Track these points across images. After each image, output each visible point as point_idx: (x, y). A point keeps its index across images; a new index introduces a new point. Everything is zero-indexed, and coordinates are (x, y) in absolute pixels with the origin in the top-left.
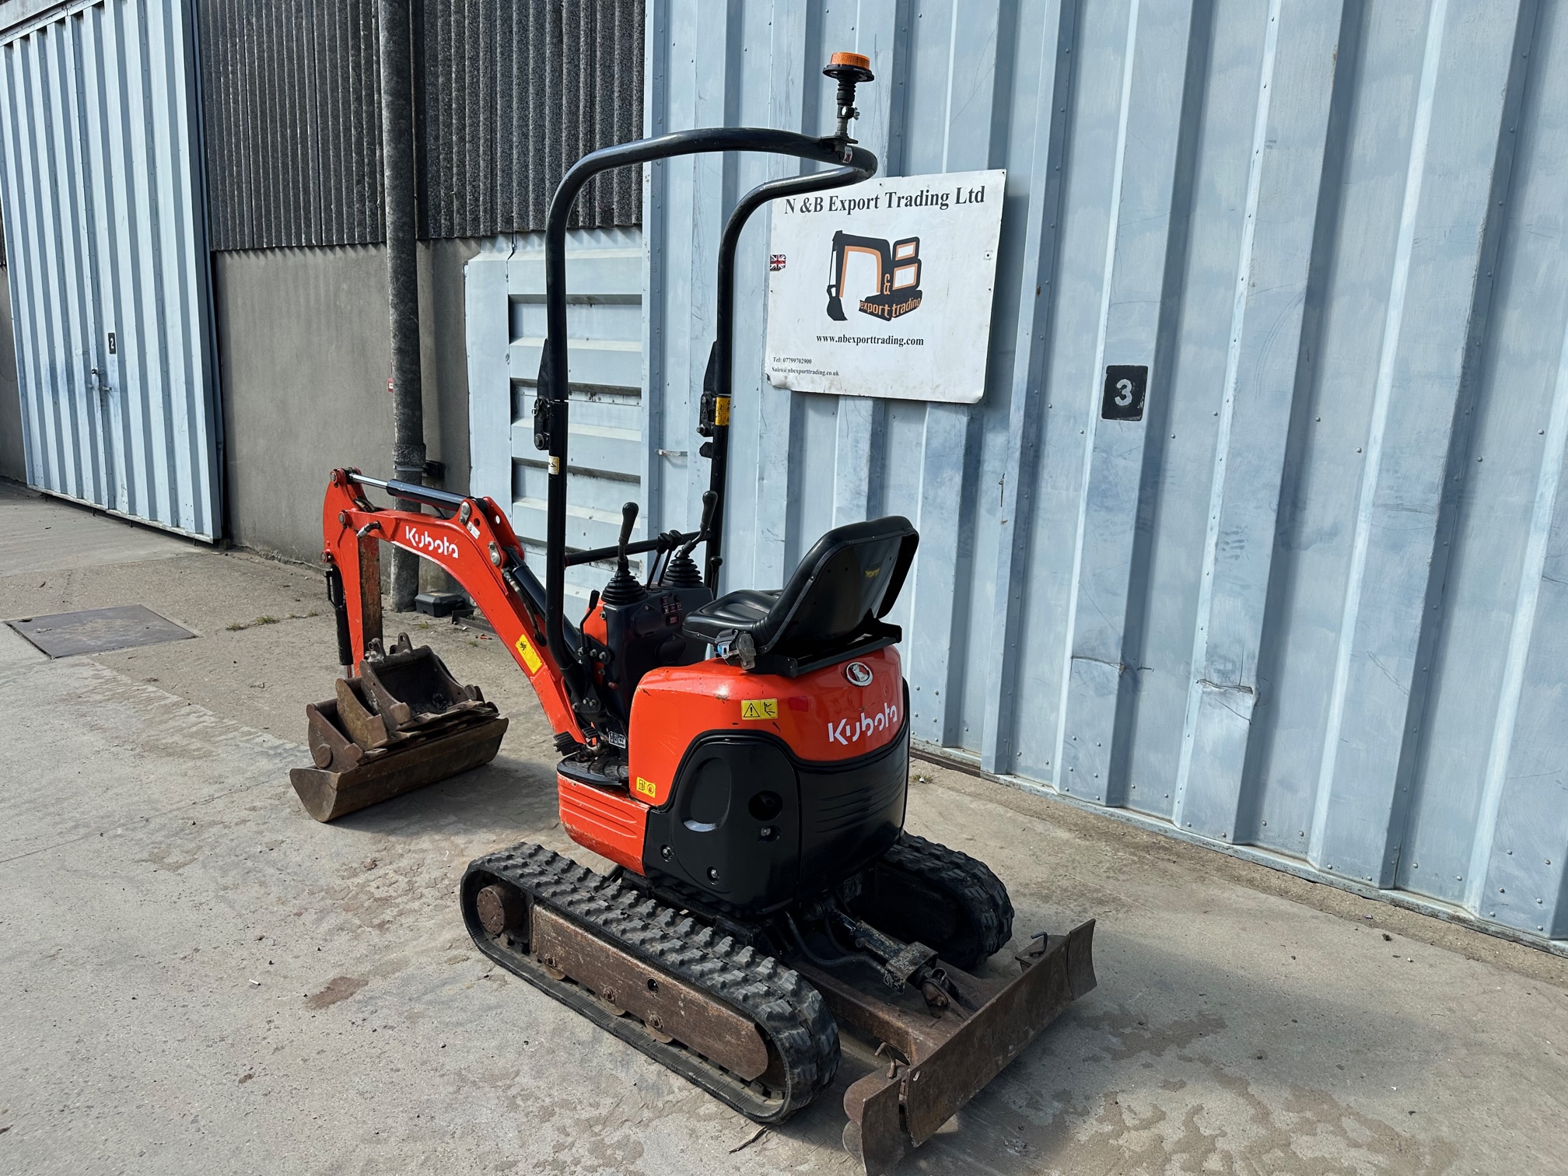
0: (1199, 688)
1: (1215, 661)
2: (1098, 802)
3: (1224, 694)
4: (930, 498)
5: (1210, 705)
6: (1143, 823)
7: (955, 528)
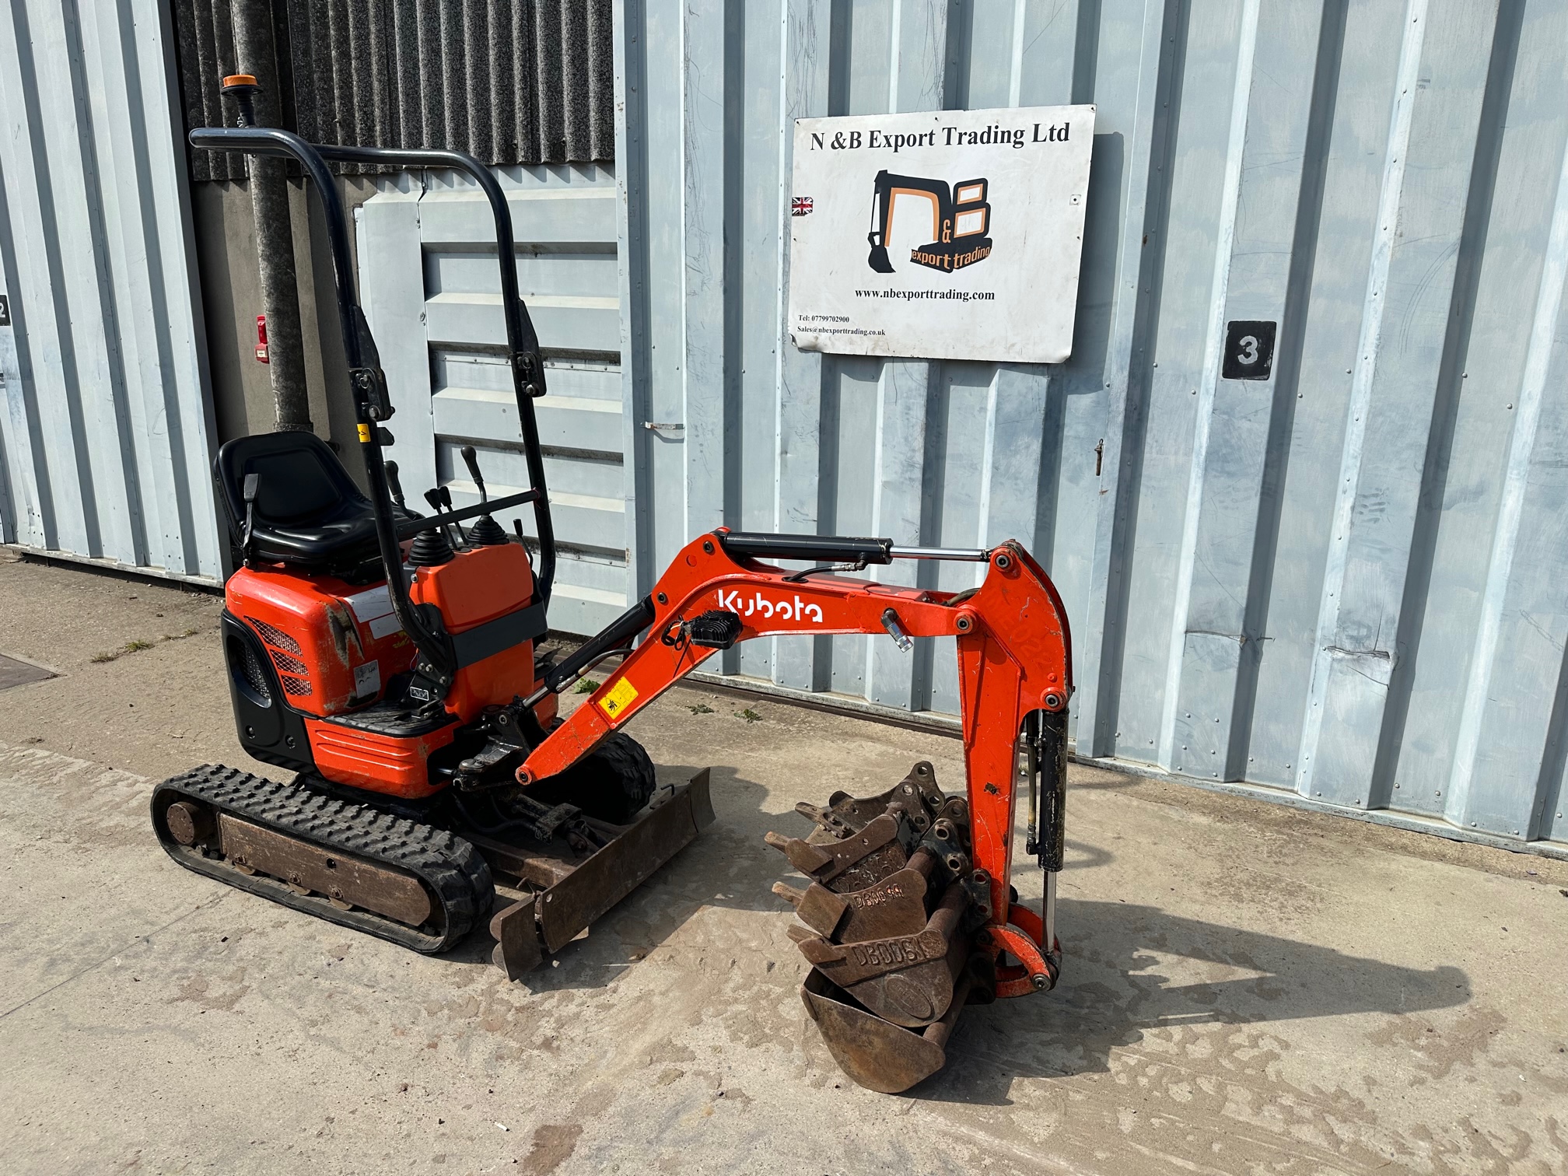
0: (1328, 655)
1: (1348, 627)
2: (1215, 779)
3: (1358, 660)
4: (1002, 468)
5: (1341, 673)
6: (1267, 796)
7: (1034, 499)
